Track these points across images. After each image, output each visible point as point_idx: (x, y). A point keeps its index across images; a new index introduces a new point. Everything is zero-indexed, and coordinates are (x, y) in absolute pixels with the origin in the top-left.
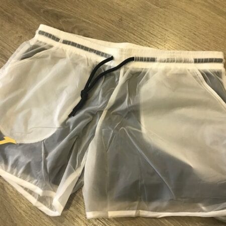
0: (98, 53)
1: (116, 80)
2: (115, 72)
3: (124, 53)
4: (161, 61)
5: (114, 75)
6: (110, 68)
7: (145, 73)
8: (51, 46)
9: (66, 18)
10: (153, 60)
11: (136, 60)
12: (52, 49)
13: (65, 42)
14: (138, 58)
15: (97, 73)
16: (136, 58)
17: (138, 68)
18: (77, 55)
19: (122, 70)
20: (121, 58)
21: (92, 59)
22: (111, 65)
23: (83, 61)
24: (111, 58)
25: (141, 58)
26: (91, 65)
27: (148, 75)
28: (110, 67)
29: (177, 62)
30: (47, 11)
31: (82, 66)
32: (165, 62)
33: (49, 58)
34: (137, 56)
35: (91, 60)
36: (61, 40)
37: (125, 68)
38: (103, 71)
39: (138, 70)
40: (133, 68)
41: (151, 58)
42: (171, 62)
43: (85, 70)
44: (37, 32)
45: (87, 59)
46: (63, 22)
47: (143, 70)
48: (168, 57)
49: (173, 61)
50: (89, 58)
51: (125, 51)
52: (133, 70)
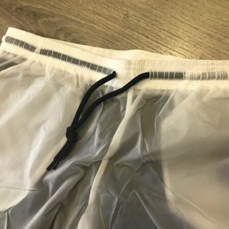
0: (93, 67)
1: (122, 108)
2: (119, 97)
3: (133, 66)
4: (192, 78)
5: (118, 101)
6: (111, 91)
7: (167, 97)
8: (23, 60)
9: (47, 16)
10: (179, 76)
11: (152, 77)
12: (25, 64)
13: (44, 52)
14: (156, 73)
15: (92, 99)
16: (152, 73)
17: (156, 90)
18: (61, 71)
19: (130, 94)
20: (128, 74)
21: (84, 76)
22: (114, 85)
23: (70, 80)
24: (113, 76)
25: (159, 73)
26: (82, 87)
27: (172, 100)
28: (112, 88)
29: (218, 78)
30: (21, 9)
31: (69, 88)
32: (198, 78)
33: (20, 77)
34: (153, 71)
35: (82, 78)
36: (38, 50)
37: (134, 89)
38: (101, 96)
39: (157, 93)
40: (148, 90)
41: (176, 73)
42: (209, 78)
43: (73, 95)
44: (4, 39)
45: (77, 77)
46: (43, 23)
47: (164, 93)
48: (204, 72)
49: (211, 77)
50: (80, 75)
51: (135, 64)
52: (148, 93)
